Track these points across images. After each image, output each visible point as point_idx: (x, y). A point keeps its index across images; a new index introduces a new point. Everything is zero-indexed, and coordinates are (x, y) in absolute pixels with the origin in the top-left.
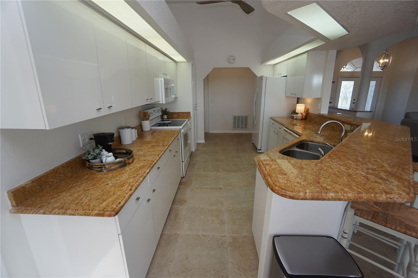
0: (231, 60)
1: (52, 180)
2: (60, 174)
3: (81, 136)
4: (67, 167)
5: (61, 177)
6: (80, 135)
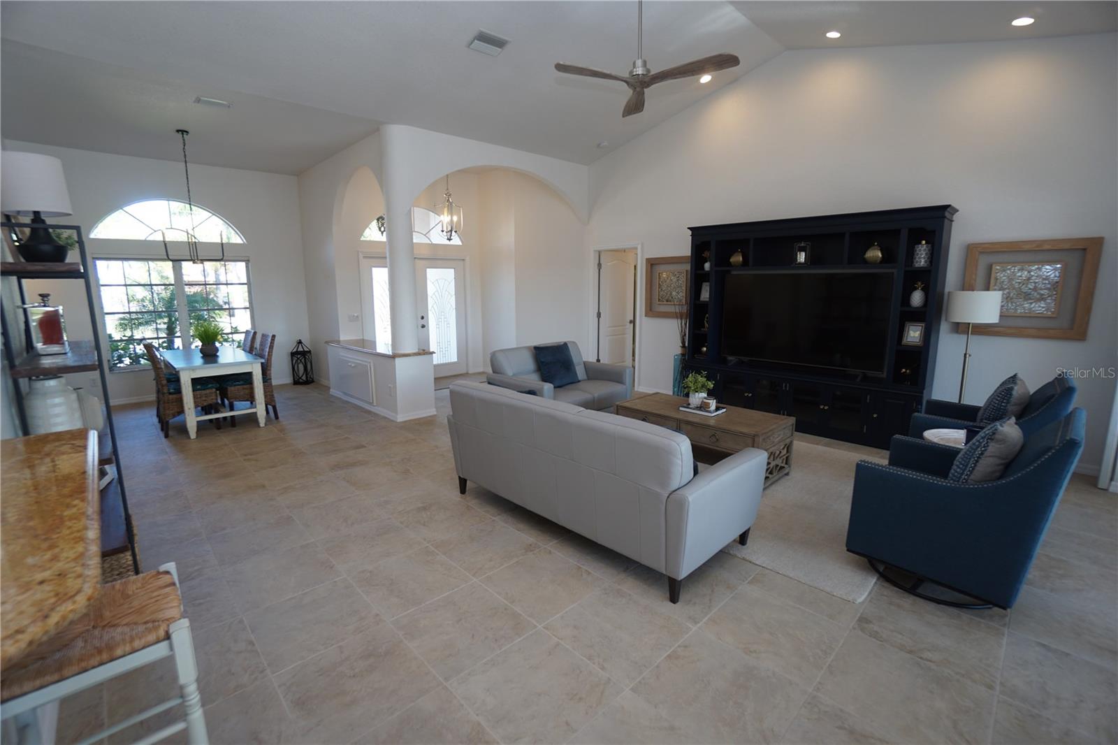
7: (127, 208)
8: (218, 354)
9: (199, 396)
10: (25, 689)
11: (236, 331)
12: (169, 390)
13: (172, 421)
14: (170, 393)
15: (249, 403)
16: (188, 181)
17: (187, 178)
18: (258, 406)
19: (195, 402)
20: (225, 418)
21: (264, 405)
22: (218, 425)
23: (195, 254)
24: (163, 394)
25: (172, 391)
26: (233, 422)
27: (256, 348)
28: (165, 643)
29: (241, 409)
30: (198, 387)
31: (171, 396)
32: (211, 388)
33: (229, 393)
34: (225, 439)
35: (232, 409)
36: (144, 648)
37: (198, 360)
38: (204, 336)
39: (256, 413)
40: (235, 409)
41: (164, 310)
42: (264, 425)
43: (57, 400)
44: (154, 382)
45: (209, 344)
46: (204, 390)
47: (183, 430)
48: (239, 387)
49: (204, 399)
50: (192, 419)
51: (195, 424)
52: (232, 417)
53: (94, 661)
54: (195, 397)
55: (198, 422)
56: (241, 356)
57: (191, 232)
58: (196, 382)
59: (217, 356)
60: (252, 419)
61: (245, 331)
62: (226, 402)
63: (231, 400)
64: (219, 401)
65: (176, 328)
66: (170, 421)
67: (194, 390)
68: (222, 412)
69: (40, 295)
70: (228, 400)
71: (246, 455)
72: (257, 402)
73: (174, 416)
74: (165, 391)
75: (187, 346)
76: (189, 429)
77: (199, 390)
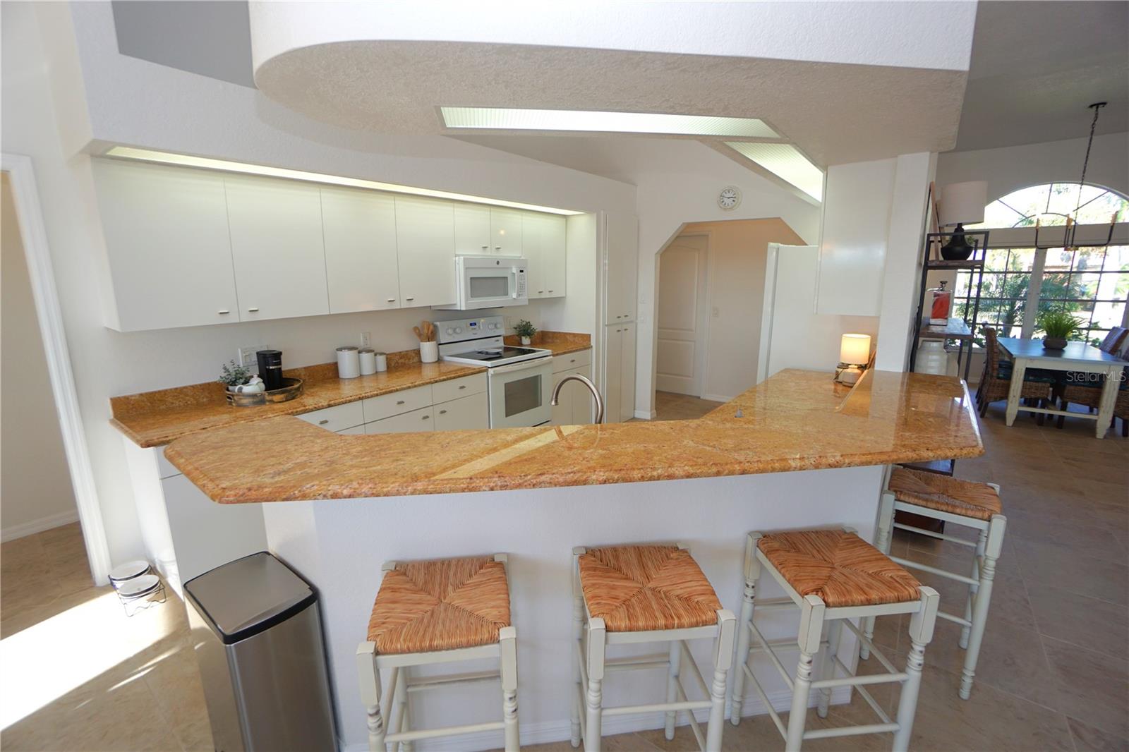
0: (725, 200)
1: (171, 401)
2: (187, 395)
3: (242, 351)
4: (203, 389)
5: (189, 400)
6: (239, 350)
7: (1005, 199)
8: (1064, 349)
9: (1028, 387)
10: (907, 499)
11: (1094, 327)
12: (998, 374)
13: (992, 404)
14: (999, 378)
15: (1088, 407)
16: (1086, 161)
17: (1087, 157)
18: (1101, 414)
19: (1022, 392)
20: (1051, 416)
21: (1111, 416)
22: (1041, 421)
23: (1070, 239)
24: (992, 376)
25: (1001, 376)
26: (1060, 423)
27: (1120, 351)
28: (986, 523)
29: (1076, 412)
30: (1031, 378)
31: (998, 380)
32: (1045, 382)
33: (1066, 392)
34: (1045, 437)
35: (1064, 408)
36: (972, 517)
37: (1038, 351)
38: (1053, 328)
39: (1096, 421)
40: (1068, 409)
41: (1009, 297)
42: (1102, 437)
43: (935, 357)
44: (985, 365)
45: (1056, 336)
46: (1036, 382)
47: (1001, 416)
48: (1082, 388)
49: (1033, 390)
50: (1013, 406)
51: (1016, 413)
52: (1061, 417)
53: (944, 508)
54: (1024, 387)
55: (1019, 412)
56: (1095, 354)
57: (1072, 216)
58: (1029, 372)
59: (1063, 351)
60: (1088, 428)
61: (1111, 328)
62: (1058, 401)
63: (1066, 400)
64: (1050, 398)
65: (1016, 316)
66: (990, 404)
67: (1025, 380)
68: (1050, 409)
69: (941, 282)
70: (1061, 398)
71: (1067, 459)
72: (1102, 409)
73: (996, 400)
74: (995, 374)
75: (1026, 336)
76: (1007, 416)
77: (1030, 381)
